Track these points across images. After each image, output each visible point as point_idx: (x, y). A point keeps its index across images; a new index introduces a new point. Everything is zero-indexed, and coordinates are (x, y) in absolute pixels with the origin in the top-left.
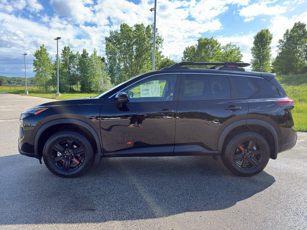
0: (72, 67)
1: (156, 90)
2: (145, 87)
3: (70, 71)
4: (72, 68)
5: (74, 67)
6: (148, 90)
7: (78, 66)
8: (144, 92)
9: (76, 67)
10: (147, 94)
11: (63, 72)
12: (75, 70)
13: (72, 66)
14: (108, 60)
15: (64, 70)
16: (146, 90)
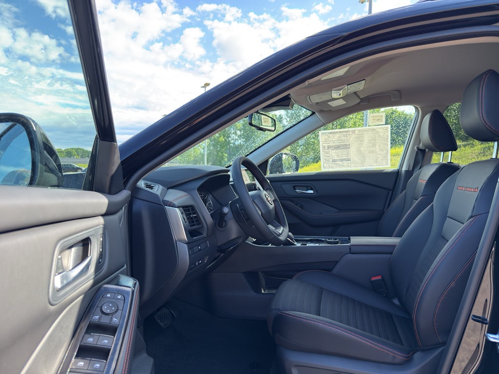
0: (233, 133)
1: (374, 145)
2: (337, 135)
3: (230, 139)
4: (233, 135)
5: (235, 133)
6: (346, 147)
7: (241, 131)
8: (334, 153)
9: (239, 133)
10: (342, 160)
11: (220, 141)
12: (237, 138)
13: (233, 131)
14: (288, 119)
15: (221, 139)
16: (337, 147)
